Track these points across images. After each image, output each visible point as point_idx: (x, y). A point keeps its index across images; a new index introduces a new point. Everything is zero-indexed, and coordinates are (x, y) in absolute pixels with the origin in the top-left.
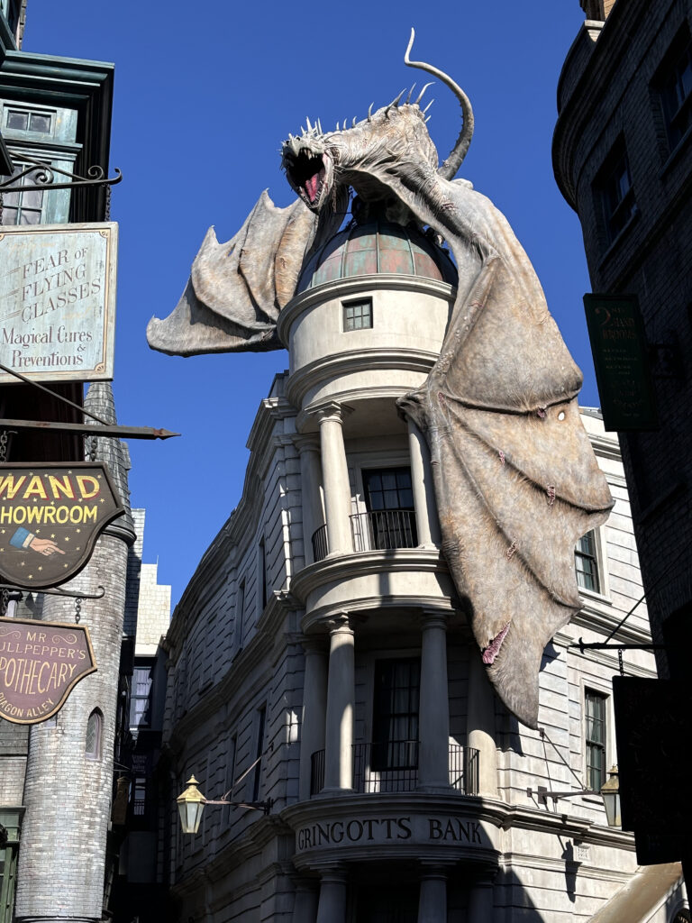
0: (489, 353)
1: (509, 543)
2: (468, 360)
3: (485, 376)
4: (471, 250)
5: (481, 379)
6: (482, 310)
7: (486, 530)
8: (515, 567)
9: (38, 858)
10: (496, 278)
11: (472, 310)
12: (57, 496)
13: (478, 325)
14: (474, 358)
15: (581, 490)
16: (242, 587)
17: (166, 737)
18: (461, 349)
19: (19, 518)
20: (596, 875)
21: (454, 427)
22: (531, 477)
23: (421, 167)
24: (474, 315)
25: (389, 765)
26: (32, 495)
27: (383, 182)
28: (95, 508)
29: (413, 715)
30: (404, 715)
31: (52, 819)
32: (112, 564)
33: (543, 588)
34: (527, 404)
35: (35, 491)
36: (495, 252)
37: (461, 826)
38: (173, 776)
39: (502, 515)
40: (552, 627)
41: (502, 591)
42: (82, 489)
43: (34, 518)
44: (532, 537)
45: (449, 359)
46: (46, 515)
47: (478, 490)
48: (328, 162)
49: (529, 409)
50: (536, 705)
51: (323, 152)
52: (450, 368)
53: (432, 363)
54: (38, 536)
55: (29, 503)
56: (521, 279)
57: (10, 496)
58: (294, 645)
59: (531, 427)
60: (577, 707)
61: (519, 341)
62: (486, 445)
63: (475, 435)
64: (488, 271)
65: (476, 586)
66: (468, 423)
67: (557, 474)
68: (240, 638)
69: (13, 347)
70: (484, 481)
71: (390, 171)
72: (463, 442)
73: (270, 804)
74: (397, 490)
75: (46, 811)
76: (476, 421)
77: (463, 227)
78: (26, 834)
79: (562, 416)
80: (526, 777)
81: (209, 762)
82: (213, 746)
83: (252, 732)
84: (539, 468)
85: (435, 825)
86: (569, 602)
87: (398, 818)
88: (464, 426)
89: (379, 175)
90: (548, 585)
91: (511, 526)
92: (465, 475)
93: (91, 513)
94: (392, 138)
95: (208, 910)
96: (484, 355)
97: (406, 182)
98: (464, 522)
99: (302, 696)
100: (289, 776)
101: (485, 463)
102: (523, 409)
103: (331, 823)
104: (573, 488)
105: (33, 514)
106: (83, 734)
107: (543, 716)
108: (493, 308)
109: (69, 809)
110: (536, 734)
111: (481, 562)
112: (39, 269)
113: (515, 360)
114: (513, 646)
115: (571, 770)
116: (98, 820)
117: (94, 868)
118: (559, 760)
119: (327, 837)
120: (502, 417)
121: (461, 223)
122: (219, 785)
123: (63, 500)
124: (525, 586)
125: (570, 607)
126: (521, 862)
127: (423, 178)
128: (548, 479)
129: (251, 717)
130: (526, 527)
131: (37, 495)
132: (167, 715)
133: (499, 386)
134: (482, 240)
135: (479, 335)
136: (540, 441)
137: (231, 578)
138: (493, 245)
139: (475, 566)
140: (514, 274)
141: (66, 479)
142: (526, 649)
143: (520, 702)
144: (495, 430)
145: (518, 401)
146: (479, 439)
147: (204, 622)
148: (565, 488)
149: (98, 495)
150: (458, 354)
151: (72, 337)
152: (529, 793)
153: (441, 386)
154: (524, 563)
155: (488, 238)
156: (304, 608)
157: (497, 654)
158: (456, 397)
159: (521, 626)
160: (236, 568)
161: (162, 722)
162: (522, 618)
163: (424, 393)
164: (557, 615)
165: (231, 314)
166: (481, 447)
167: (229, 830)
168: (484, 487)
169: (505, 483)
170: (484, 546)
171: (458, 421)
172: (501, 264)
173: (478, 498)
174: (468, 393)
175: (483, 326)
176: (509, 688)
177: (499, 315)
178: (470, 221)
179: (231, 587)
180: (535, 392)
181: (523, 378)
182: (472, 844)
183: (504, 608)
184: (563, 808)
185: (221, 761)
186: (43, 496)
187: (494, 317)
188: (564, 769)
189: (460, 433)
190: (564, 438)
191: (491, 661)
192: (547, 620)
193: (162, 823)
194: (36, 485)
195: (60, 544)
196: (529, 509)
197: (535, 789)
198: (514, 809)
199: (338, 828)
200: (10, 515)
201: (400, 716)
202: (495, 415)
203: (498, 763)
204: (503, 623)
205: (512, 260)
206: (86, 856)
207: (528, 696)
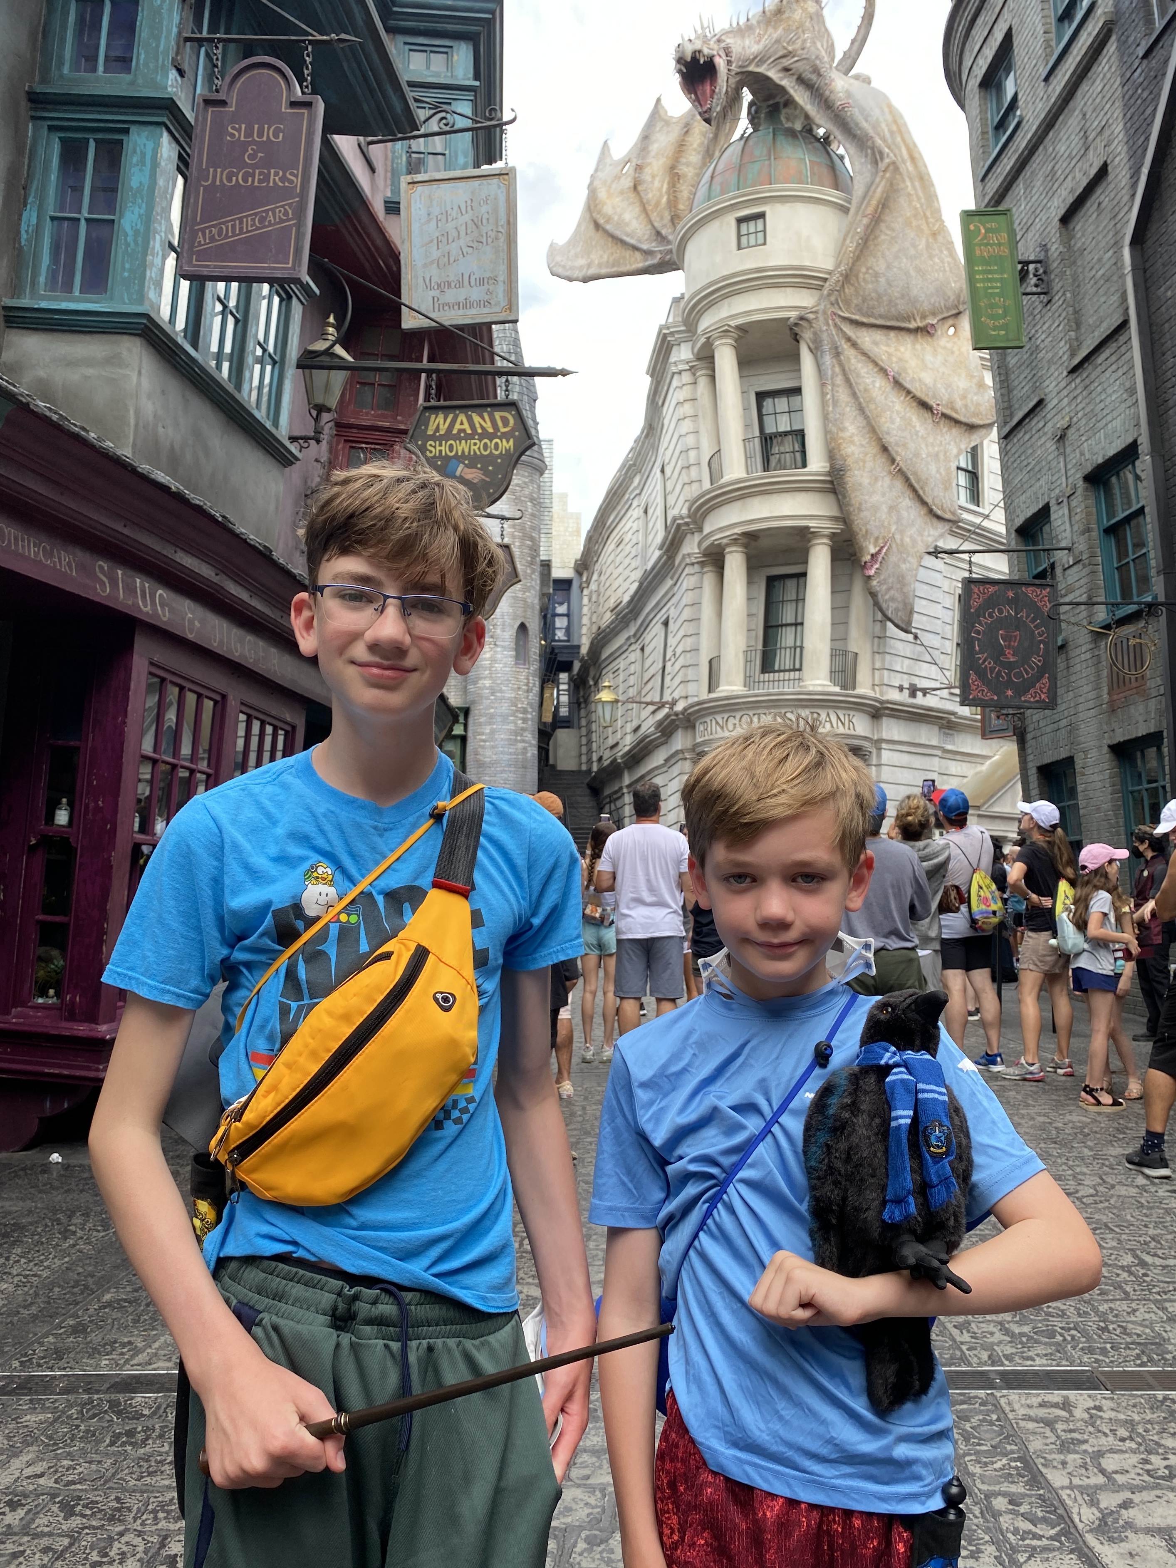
0: (881, 267)
1: (893, 461)
2: (861, 275)
3: (876, 292)
4: (866, 156)
5: (873, 295)
6: (876, 220)
7: (873, 450)
8: (899, 484)
9: (483, 747)
10: (891, 185)
11: (865, 221)
12: (480, 431)
13: (872, 237)
14: (867, 273)
15: (966, 406)
16: (646, 512)
17: (584, 650)
18: (853, 264)
19: (451, 451)
20: (958, 757)
21: (845, 346)
22: (919, 394)
23: (818, 62)
24: (868, 226)
25: (776, 668)
26: (460, 431)
27: (778, 81)
28: (512, 441)
29: (798, 624)
30: (791, 625)
31: (492, 716)
32: (527, 492)
33: (924, 503)
34: (918, 320)
35: (462, 427)
36: (891, 155)
37: (838, 717)
38: (591, 683)
39: (888, 433)
40: (930, 539)
41: (884, 508)
42: (500, 424)
43: (463, 451)
44: (917, 455)
45: (842, 275)
46: (473, 447)
47: (866, 409)
48: (720, 63)
49: (920, 324)
50: (911, 612)
51: (715, 53)
52: (843, 286)
53: (825, 280)
54: (466, 466)
55: (457, 438)
56: (917, 184)
57: (442, 432)
58: (693, 564)
59: (922, 345)
60: (950, 613)
61: (912, 252)
62: (876, 364)
63: (865, 354)
64: (883, 177)
65: (860, 504)
66: (859, 341)
67: (943, 391)
68: (645, 561)
69: (432, 293)
70: (872, 400)
71: (786, 70)
72: (853, 361)
73: (674, 703)
74: (789, 412)
75: (485, 709)
76: (867, 339)
77: (860, 129)
78: (471, 727)
79: (952, 330)
80: (899, 675)
81: (620, 671)
82: (624, 656)
83: (659, 642)
84: (926, 385)
85: (815, 715)
86: (948, 516)
87: (783, 711)
88: (854, 345)
89: (774, 74)
90: (929, 500)
91: (897, 444)
92: (854, 395)
93: (507, 445)
94: (787, 30)
95: (625, 790)
96: (877, 269)
97: (801, 80)
98: (852, 442)
99: (700, 610)
100: (689, 678)
101: (874, 382)
102: (913, 325)
103: (726, 716)
104: (959, 404)
105: (462, 447)
106: (513, 645)
107: (917, 621)
108: (887, 218)
109: (504, 708)
110: (910, 637)
111: (866, 481)
112: (450, 219)
113: (907, 274)
114: (893, 558)
115: (941, 669)
116: (529, 716)
117: (529, 755)
118: (929, 659)
119: (722, 728)
120: (892, 334)
121: (857, 124)
122: (631, 689)
123: (485, 435)
124: (907, 503)
125: (949, 521)
126: (891, 746)
127: (819, 75)
128: (934, 397)
129: (656, 629)
130: (912, 446)
131: (464, 431)
132: (584, 630)
133: (890, 301)
134: (879, 142)
135: (872, 248)
136: (929, 358)
137: (635, 503)
138: (889, 148)
139: (860, 484)
140: (911, 179)
141: (486, 415)
142: (904, 561)
143: (897, 610)
144: (884, 348)
145: (909, 317)
146: (869, 357)
147: (613, 546)
148: (951, 404)
149: (513, 430)
150: (851, 269)
151: (481, 282)
152: (901, 689)
153: (832, 304)
154: (907, 480)
155: (884, 140)
156: (700, 529)
157: (877, 566)
158: (847, 315)
159: (902, 540)
160: (640, 494)
161: (580, 636)
162: (902, 533)
163: (816, 312)
164: (936, 529)
165: (628, 235)
166: (871, 366)
167: (639, 727)
168: (872, 407)
169: (893, 402)
170: (869, 465)
171: (849, 339)
172: (897, 169)
173: (866, 418)
174: (860, 310)
175: (876, 238)
176: (887, 597)
177: (893, 225)
178: (867, 121)
179: (636, 512)
180: (926, 306)
181: (915, 292)
182: (847, 732)
183: (886, 524)
184: (931, 701)
185: (632, 668)
186: (469, 431)
187: (888, 227)
188: (934, 667)
189: (849, 352)
190: (953, 353)
191: (872, 572)
192: (926, 533)
193: (583, 722)
194: (462, 422)
195: (486, 472)
196: (914, 427)
197: (906, 685)
198: (888, 702)
199: (731, 720)
200: (443, 448)
201: (787, 625)
202: (885, 331)
203: (873, 663)
204: (884, 538)
205: (909, 164)
206: (520, 745)
207: (905, 604)
